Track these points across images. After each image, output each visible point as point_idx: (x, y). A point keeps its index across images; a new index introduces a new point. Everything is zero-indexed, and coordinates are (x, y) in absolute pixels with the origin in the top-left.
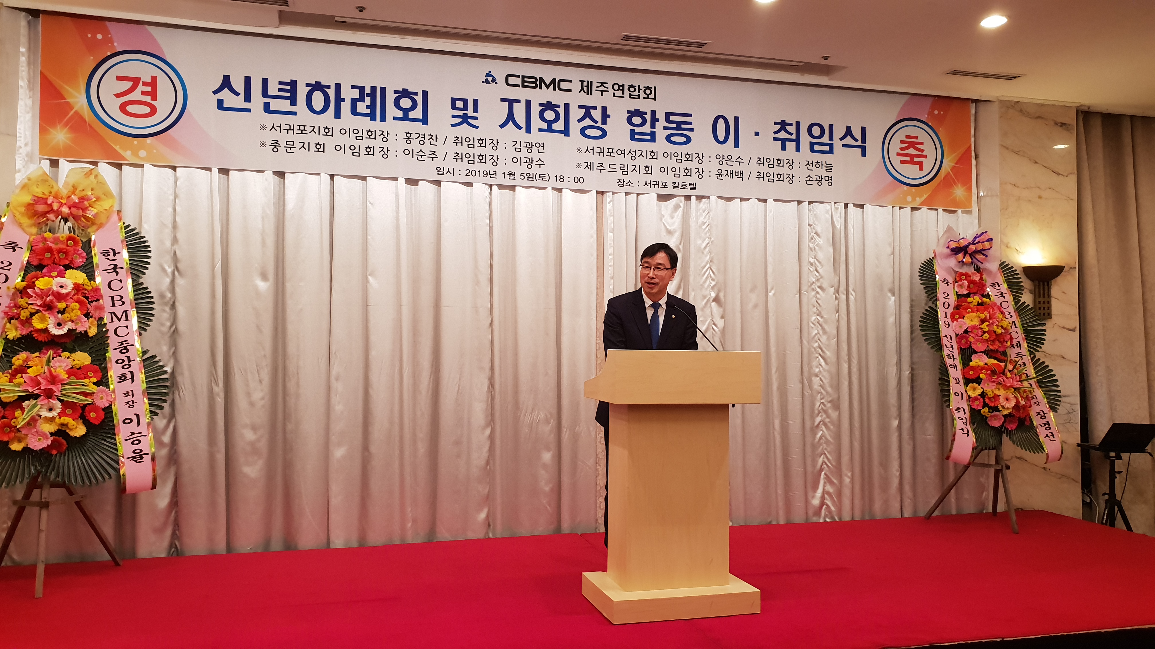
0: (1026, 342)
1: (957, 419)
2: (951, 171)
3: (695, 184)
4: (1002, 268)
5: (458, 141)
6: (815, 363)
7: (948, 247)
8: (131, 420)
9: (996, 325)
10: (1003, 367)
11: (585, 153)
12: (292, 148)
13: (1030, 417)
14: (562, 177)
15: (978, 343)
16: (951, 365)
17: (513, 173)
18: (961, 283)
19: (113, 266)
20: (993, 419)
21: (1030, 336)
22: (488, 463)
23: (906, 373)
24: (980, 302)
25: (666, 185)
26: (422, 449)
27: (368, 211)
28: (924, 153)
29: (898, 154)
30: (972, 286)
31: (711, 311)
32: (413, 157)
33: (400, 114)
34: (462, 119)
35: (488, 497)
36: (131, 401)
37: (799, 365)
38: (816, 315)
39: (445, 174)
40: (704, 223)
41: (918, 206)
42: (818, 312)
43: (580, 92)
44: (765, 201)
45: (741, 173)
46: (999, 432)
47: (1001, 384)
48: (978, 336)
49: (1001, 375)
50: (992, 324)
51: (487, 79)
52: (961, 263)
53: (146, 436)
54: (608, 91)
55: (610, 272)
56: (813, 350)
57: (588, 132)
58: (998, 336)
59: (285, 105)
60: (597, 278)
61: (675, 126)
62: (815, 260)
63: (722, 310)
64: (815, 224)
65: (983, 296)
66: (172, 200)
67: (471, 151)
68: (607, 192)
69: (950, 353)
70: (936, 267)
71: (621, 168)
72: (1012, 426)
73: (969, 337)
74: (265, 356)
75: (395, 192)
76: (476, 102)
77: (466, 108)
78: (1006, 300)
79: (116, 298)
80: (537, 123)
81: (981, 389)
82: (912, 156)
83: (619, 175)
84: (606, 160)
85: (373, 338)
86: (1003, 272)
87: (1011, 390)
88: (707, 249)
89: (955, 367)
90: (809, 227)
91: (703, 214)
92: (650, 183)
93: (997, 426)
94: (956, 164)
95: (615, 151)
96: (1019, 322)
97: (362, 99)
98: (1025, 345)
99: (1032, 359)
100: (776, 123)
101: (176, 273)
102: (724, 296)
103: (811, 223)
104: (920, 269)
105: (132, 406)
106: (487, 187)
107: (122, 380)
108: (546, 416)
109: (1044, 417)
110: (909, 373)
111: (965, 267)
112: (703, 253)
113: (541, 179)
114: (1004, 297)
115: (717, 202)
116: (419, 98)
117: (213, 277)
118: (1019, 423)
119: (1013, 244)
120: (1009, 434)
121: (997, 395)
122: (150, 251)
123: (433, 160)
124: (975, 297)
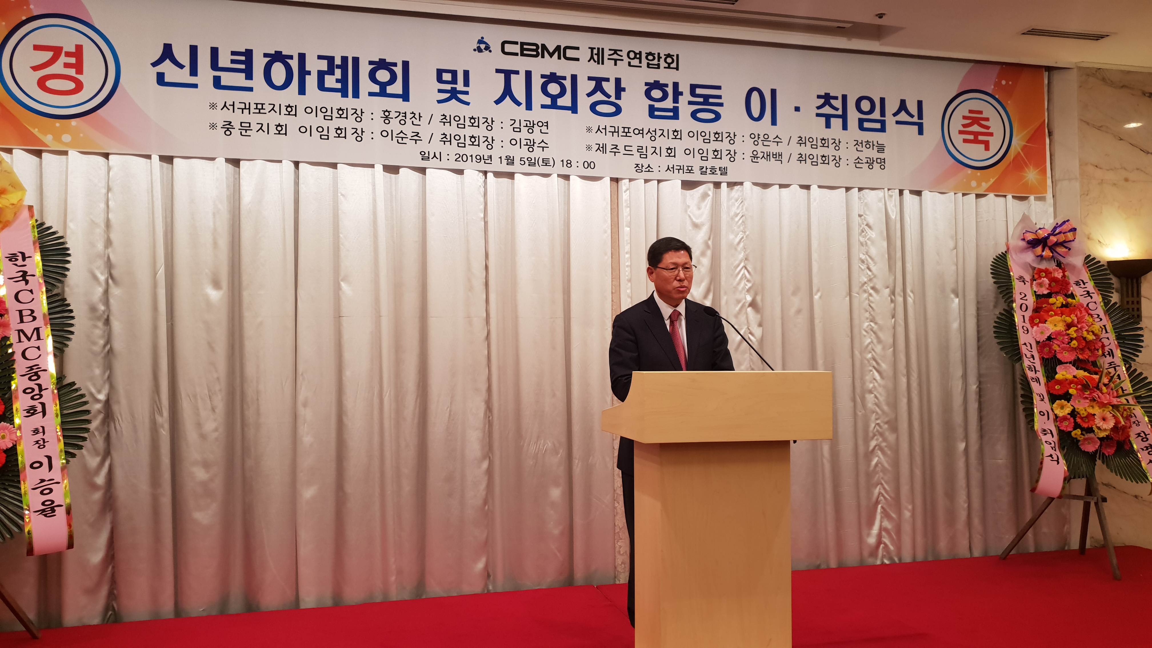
0: (1119, 351)
1: (1044, 443)
2: (1022, 150)
3: (725, 168)
4: (1087, 263)
5: (445, 120)
6: (868, 378)
7: (1024, 239)
8: (41, 464)
9: (1086, 330)
10: (1097, 380)
11: (596, 133)
12: (247, 131)
13: (1129, 440)
14: (569, 162)
15: (1064, 352)
16: (1033, 379)
17: (512, 158)
18: (1041, 280)
19: (21, 273)
20: (1087, 442)
21: (1124, 342)
22: (485, 502)
23: (973, 387)
24: (1064, 303)
25: (692, 170)
26: (408, 487)
27: (339, 205)
28: (990, 131)
29: (961, 132)
30: (1053, 284)
31: (747, 318)
32: (392, 140)
33: (376, 89)
34: (449, 95)
35: (486, 542)
36: (42, 440)
37: (850, 380)
38: (868, 320)
39: (430, 159)
40: (737, 215)
41: (985, 191)
42: (871, 317)
43: (589, 61)
44: (807, 187)
45: (779, 155)
46: (1092, 457)
47: (1094, 400)
48: (1064, 343)
49: (1095, 390)
50: (1081, 329)
51: (479, 46)
52: (1039, 258)
53: (58, 483)
54: (622, 60)
55: (627, 273)
56: (866, 362)
57: (600, 108)
58: (1088, 343)
59: (239, 79)
60: (612, 281)
61: (701, 100)
62: (867, 256)
63: (759, 316)
64: (865, 215)
65: (1067, 296)
66: (105, 194)
67: (462, 133)
68: (622, 179)
69: (1030, 364)
70: (1011, 263)
71: (639, 151)
72: (1109, 451)
73: (1053, 345)
74: (218, 378)
75: (371, 181)
76: (466, 73)
77: (454, 81)
78: (1093, 300)
79: (25, 313)
80: (539, 98)
81: (1071, 407)
82: (976, 134)
83: (636, 158)
84: (621, 142)
85: (347, 356)
86: (1088, 267)
87: (1109, 408)
88: (742, 245)
89: (1038, 380)
90: (859, 218)
91: (736, 203)
92: (673, 168)
93: (1091, 451)
94: (1027, 142)
95: (631, 130)
96: (1110, 326)
97: (331, 72)
98: (1118, 353)
99: (1128, 370)
100: (819, 97)
101: (110, 281)
102: (762, 300)
103: (862, 213)
104: (991, 265)
105: (42, 447)
106: (481, 174)
107: (30, 414)
108: (554, 446)
109: (1145, 439)
110: (977, 387)
111: (1044, 262)
112: (736, 249)
113: (545, 164)
114: (1091, 297)
115: (752, 189)
116: (399, 70)
117: (155, 286)
118: (1117, 447)
119: (1096, 235)
120: (1105, 459)
121: (1091, 414)
122: (69, 255)
123: (416, 143)
124: (1058, 297)
